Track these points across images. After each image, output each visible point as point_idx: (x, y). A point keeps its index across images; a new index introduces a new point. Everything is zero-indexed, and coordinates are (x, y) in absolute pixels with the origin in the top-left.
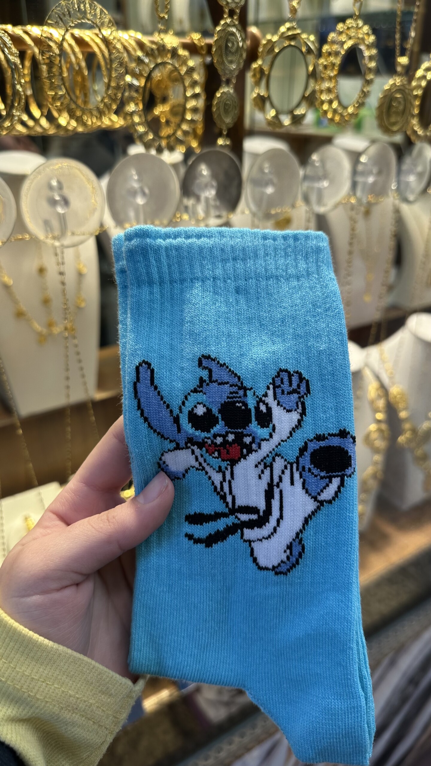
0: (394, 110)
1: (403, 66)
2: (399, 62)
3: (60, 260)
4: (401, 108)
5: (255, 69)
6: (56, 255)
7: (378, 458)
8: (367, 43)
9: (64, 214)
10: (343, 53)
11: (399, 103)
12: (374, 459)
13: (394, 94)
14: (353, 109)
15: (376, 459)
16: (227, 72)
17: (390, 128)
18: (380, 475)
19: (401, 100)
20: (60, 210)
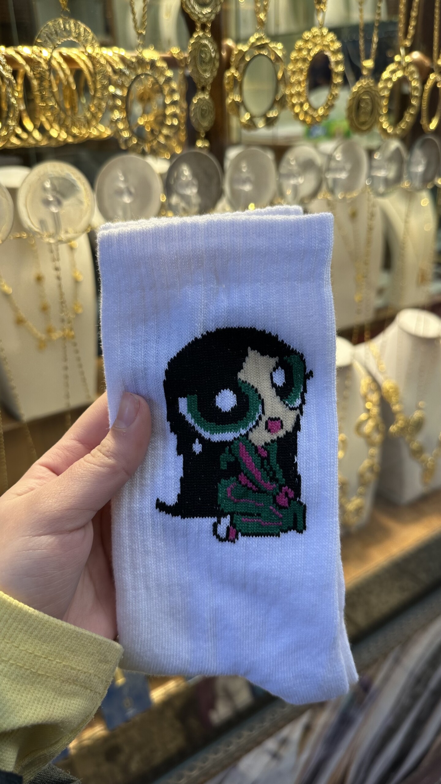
0: (363, 110)
1: (369, 70)
2: (364, 66)
3: (55, 257)
4: (369, 108)
5: (229, 77)
6: (52, 252)
7: (374, 451)
8: (332, 49)
9: (57, 213)
10: (310, 59)
11: (367, 103)
12: (369, 452)
13: (361, 96)
14: (323, 110)
15: (372, 452)
16: (203, 81)
17: (360, 127)
18: (377, 468)
19: (368, 101)
20: (54, 209)
